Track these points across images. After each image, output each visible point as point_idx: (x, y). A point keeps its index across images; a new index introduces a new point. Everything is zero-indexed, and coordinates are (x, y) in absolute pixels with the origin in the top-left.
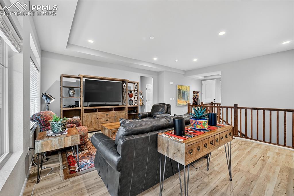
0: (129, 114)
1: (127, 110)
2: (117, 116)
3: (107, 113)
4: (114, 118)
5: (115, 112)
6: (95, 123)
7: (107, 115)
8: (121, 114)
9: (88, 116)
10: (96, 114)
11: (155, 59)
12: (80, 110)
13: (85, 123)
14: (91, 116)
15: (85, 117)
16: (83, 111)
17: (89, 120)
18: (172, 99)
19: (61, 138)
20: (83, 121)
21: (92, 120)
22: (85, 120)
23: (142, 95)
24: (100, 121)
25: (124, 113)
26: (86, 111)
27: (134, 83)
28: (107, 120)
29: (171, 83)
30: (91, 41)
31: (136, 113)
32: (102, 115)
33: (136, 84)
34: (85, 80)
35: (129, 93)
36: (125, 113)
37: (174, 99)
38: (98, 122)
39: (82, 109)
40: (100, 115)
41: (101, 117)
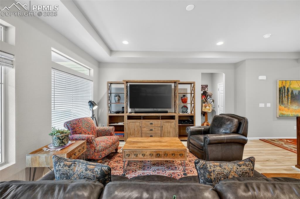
0: (181, 125)
1: (178, 119)
2: (163, 126)
3: (151, 121)
4: (160, 128)
5: (161, 121)
6: (138, 132)
7: (151, 124)
8: (169, 124)
9: (131, 123)
10: (139, 122)
11: (220, 43)
12: (123, 116)
13: (128, 130)
14: (134, 124)
15: (128, 124)
16: (126, 118)
17: (132, 128)
18: (266, 105)
19: (48, 156)
20: (126, 128)
21: (134, 128)
22: (128, 127)
23: (212, 98)
24: (143, 129)
25: (173, 124)
26: (130, 118)
27: (191, 84)
28: (151, 130)
29: (263, 78)
30: (126, 42)
31: (191, 124)
32: (145, 124)
33: (193, 85)
34: (130, 85)
35: (181, 98)
36: (175, 123)
37: (269, 105)
38: (142, 131)
39: (125, 115)
40: (143, 123)
41: (145, 126)
